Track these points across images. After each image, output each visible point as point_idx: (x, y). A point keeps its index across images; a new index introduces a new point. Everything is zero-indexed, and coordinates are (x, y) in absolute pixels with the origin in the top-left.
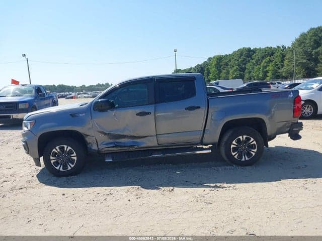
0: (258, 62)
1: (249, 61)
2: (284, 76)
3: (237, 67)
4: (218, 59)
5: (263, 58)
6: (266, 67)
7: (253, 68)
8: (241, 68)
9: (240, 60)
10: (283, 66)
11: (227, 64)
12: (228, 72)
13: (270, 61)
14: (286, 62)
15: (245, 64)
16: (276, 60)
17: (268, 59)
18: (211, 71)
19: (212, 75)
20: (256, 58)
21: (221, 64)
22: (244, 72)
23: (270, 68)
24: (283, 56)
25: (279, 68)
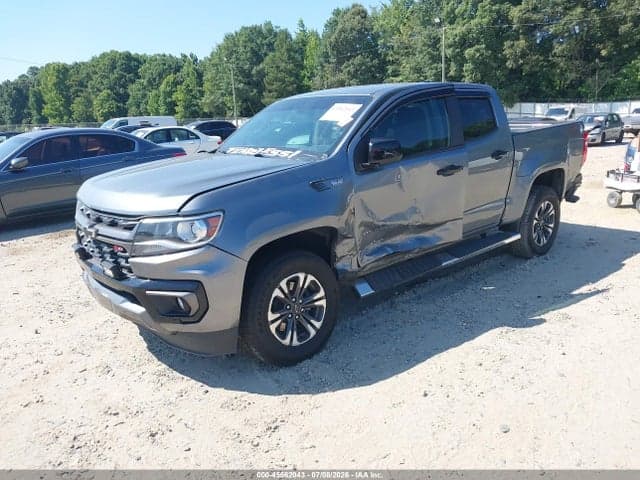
0: (153, 83)
1: (133, 82)
2: (205, 113)
3: (109, 91)
4: (58, 71)
5: (161, 76)
6: (170, 94)
7: (144, 96)
8: (117, 94)
9: (113, 77)
10: (202, 93)
11: (82, 84)
12: (89, 103)
13: (176, 83)
14: (207, 86)
15: (124, 86)
16: (188, 81)
17: (171, 78)
18: (46, 98)
19: (49, 106)
20: (148, 76)
21: (68, 83)
22: (124, 103)
23: (179, 96)
24: (200, 76)
25: (194, 97)
